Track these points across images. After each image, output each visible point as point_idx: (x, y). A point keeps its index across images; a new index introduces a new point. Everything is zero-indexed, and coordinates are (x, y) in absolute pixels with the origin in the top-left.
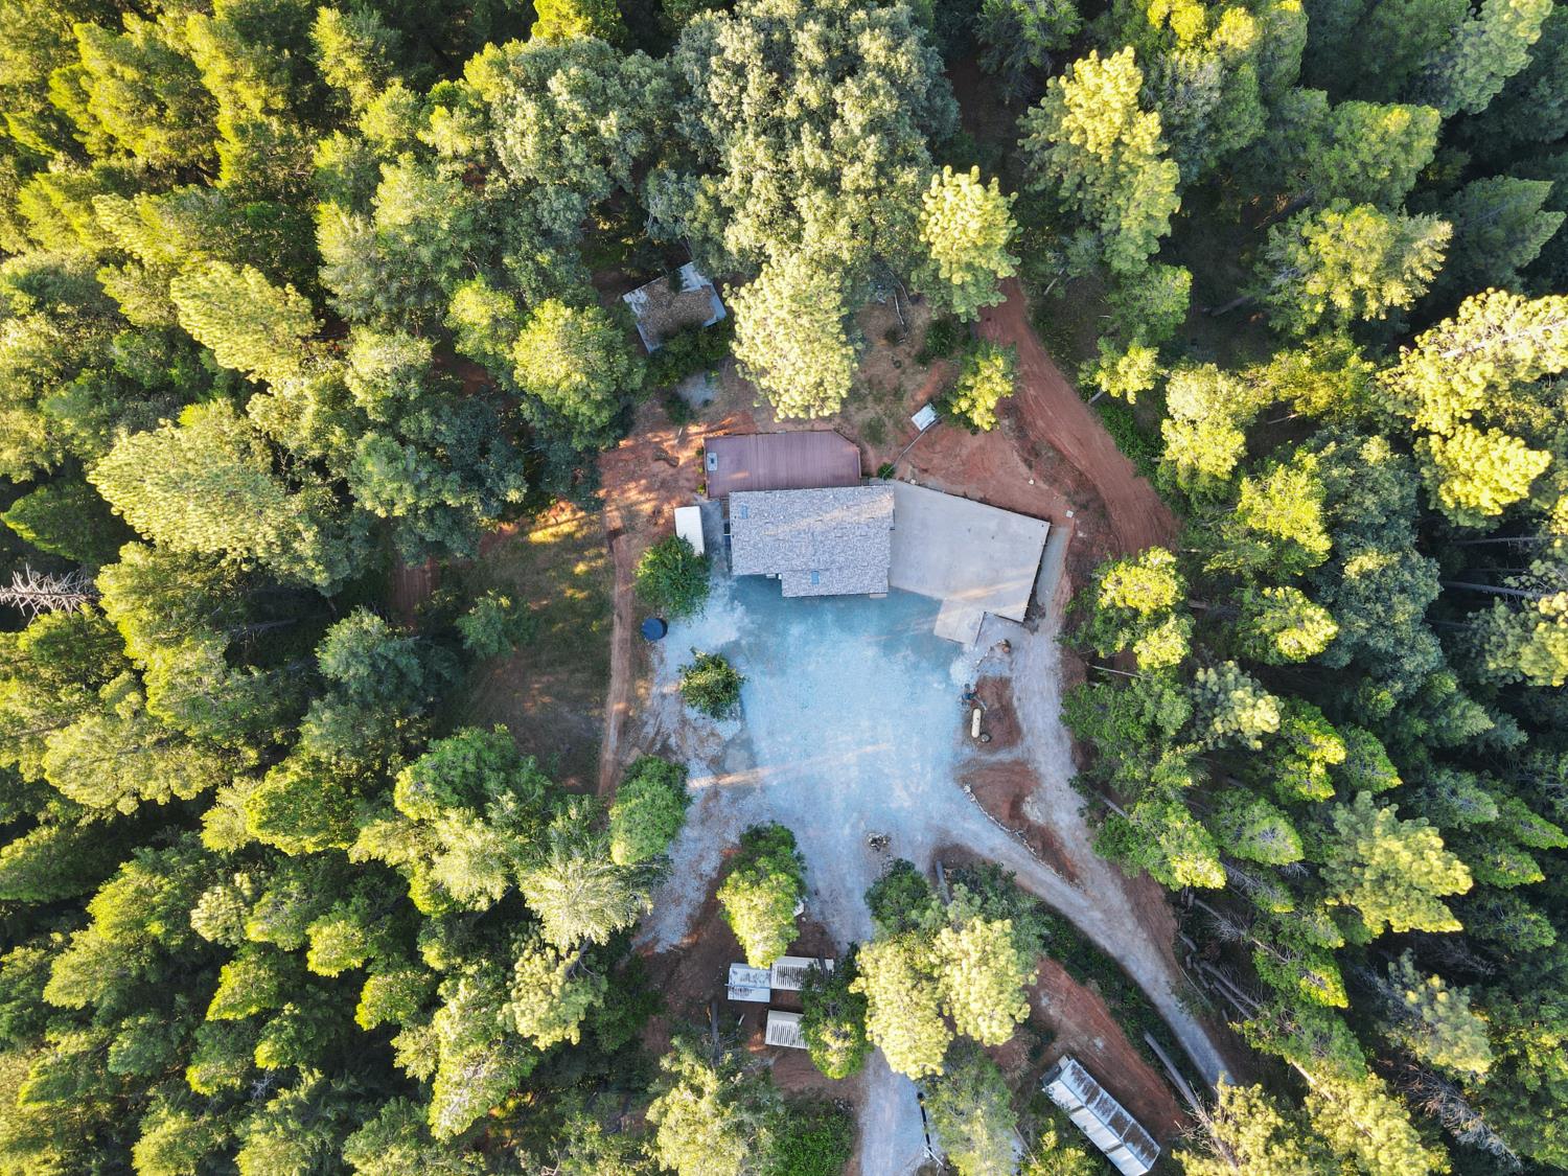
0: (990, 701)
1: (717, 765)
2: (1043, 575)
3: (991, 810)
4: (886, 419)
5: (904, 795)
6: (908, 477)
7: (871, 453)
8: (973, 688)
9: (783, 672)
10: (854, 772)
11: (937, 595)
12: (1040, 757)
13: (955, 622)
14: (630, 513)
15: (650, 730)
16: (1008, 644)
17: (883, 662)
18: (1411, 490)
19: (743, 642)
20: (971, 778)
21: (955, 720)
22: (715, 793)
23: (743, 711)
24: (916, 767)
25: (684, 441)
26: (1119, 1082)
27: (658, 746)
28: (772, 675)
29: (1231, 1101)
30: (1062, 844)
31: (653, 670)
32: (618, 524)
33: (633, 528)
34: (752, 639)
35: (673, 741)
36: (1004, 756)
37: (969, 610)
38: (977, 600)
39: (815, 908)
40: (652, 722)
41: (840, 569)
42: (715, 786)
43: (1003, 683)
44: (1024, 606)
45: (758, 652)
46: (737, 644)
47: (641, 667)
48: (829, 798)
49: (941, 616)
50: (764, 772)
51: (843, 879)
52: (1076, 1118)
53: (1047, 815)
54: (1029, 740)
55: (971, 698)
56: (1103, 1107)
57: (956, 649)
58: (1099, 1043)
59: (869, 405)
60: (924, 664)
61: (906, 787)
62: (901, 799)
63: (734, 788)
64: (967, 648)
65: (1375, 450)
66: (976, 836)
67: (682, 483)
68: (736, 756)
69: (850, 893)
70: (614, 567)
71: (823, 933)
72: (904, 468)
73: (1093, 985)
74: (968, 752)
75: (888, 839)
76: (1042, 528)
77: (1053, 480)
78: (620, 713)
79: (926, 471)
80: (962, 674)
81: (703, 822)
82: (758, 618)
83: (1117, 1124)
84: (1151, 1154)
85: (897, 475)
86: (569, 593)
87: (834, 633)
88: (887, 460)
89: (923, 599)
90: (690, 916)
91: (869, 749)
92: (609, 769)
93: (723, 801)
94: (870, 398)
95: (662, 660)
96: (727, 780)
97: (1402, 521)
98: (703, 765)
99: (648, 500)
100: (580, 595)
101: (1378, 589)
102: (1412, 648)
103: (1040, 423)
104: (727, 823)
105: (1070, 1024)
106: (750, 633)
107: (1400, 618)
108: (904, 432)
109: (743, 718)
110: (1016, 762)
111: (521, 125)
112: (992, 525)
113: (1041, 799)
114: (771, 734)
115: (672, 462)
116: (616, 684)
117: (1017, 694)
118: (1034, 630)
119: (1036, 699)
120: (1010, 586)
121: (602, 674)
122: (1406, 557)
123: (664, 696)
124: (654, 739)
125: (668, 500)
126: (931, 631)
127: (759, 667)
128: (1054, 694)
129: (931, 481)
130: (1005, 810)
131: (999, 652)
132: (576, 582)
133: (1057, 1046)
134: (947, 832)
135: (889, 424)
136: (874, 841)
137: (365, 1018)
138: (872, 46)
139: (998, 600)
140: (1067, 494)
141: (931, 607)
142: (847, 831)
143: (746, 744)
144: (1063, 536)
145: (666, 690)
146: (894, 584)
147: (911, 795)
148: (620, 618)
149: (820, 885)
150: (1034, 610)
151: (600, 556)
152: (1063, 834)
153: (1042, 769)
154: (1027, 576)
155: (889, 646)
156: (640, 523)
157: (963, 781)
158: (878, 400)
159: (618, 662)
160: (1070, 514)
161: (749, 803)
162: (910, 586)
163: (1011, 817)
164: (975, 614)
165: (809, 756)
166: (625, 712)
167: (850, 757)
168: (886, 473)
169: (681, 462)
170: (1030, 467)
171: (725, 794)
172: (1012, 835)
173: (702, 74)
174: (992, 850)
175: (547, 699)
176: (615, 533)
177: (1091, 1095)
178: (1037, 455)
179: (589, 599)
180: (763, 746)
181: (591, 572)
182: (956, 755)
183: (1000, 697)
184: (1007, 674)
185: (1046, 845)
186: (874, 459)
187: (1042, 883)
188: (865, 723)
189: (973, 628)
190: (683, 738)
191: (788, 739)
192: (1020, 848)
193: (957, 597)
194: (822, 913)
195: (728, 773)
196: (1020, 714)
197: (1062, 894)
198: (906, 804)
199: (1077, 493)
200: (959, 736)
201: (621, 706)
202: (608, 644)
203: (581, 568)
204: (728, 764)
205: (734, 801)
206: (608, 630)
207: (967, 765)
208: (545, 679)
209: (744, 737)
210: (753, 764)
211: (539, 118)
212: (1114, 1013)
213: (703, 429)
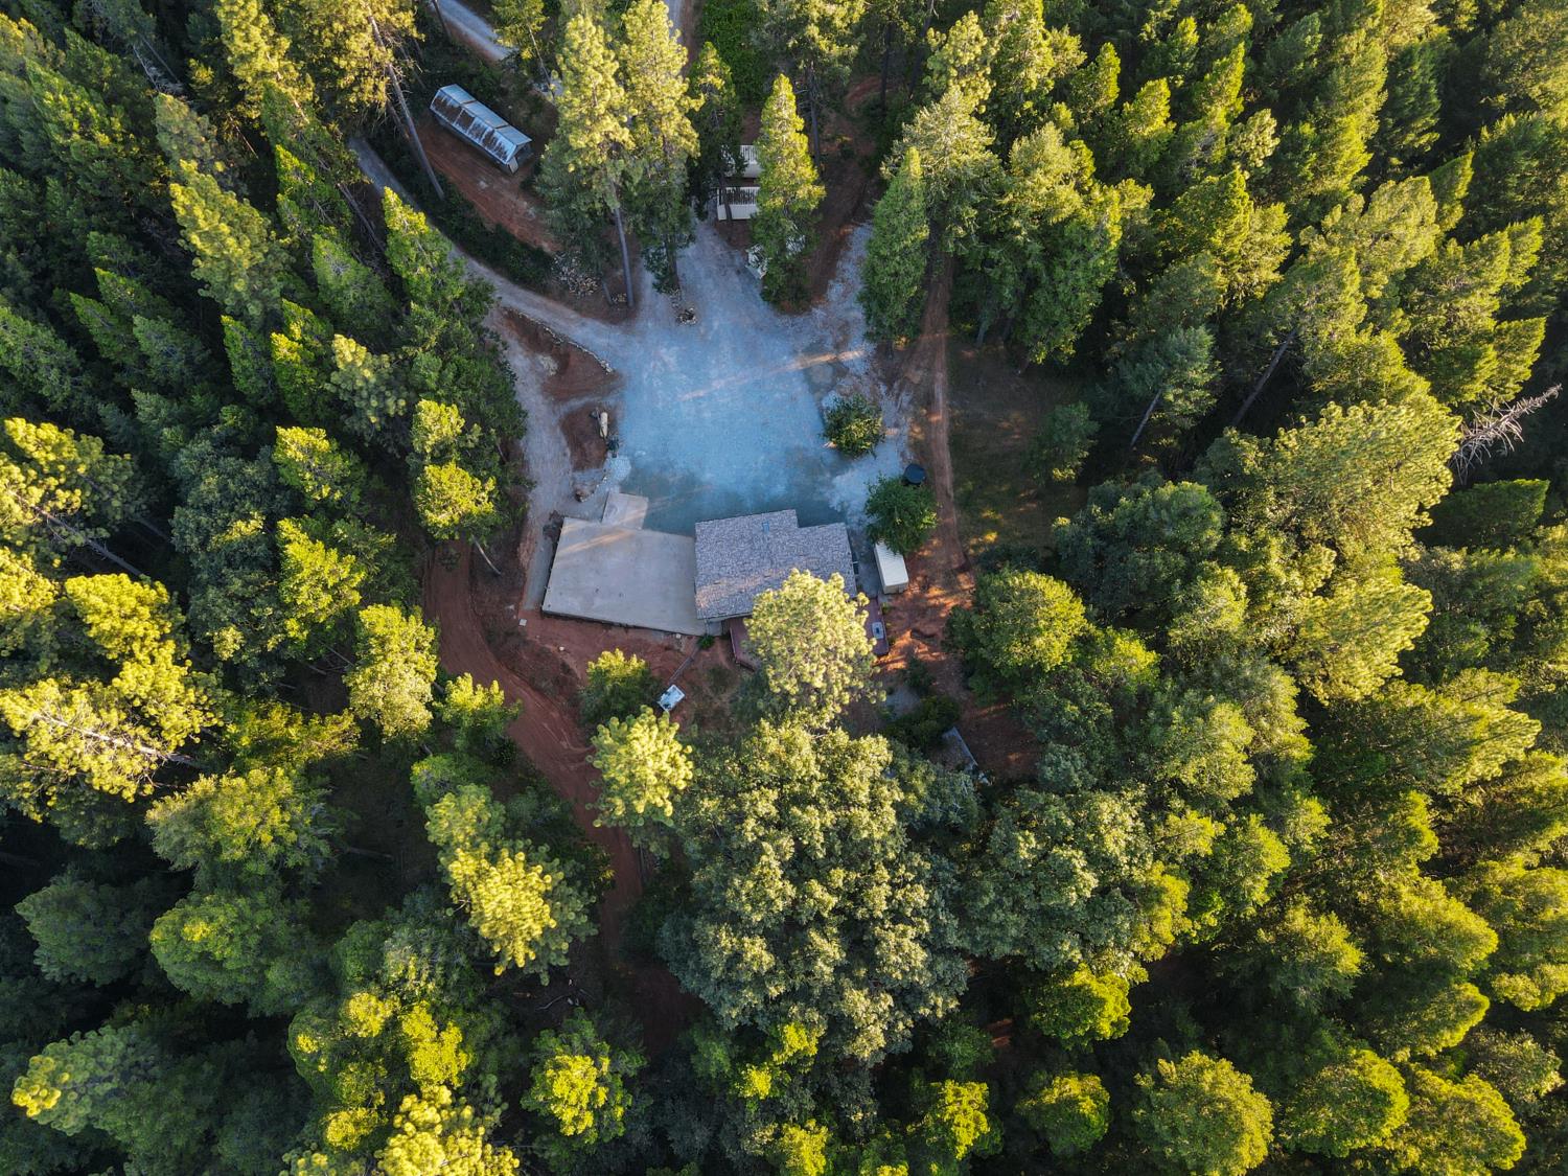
0: (592, 449)
1: (840, 370)
2: (545, 565)
3: (587, 357)
4: (711, 694)
5: (666, 359)
6: (684, 640)
7: (722, 659)
8: (609, 454)
9: (787, 451)
10: (714, 373)
11: (648, 533)
12: (544, 408)
13: (629, 511)
14: (951, 587)
15: (905, 398)
16: (578, 498)
17: (695, 468)
18: (196, 602)
19: (828, 475)
20: (606, 380)
21: (624, 426)
22: (839, 347)
23: (821, 416)
24: (657, 383)
25: (908, 652)
26: (466, 157)
27: (896, 385)
28: (798, 448)
29: (376, 88)
30: (520, 341)
31: (910, 446)
32: (962, 578)
33: (947, 574)
34: (821, 478)
35: (883, 389)
36: (576, 403)
37: (616, 523)
38: (609, 532)
39: (738, 261)
40: (905, 405)
41: (742, 537)
42: (839, 353)
43: (579, 466)
44: (565, 530)
45: (813, 467)
46: (834, 473)
47: (921, 448)
48: (734, 350)
49: (643, 514)
50: (795, 365)
51: (716, 285)
52: (501, 122)
53: (535, 363)
54: (554, 420)
55: (611, 446)
56: (479, 131)
57: (626, 487)
58: (483, 184)
59: (728, 706)
60: (656, 471)
61: (665, 364)
62: (669, 355)
63: (823, 352)
64: (617, 489)
65: (230, 640)
66: (598, 334)
67: (905, 615)
68: (824, 378)
69: (709, 274)
70: (961, 538)
71: (729, 240)
72: (687, 648)
73: (489, 227)
74: (611, 401)
75: (678, 321)
76: (552, 604)
77: (542, 655)
78: (936, 413)
79: (667, 649)
80: (620, 466)
81: (847, 323)
82: (817, 498)
83: (467, 120)
84: (438, 102)
85: (694, 640)
86: (999, 517)
87: (743, 490)
88: (707, 654)
89: (662, 529)
90: (849, 249)
91: (701, 393)
92: (938, 365)
93: (830, 340)
94: (728, 713)
95: (903, 455)
96: (827, 358)
97: (205, 576)
98: (852, 370)
99: (936, 597)
100: (988, 514)
101: (232, 504)
102: (203, 461)
103: (555, 715)
104: (824, 323)
105: (509, 196)
106: (822, 484)
107: (213, 480)
108: (692, 683)
109: (821, 411)
110: (566, 400)
111: (1117, 832)
112: (598, 602)
113: (541, 375)
114: (793, 399)
115: (917, 634)
116: (943, 437)
117: (567, 459)
118: (554, 515)
119: (549, 456)
120: (576, 548)
121: (957, 444)
122: (203, 545)
123: (896, 425)
124: (901, 390)
125: (916, 598)
126: (651, 501)
127: (811, 454)
128: (532, 462)
129: (661, 639)
130: (573, 360)
131: (586, 490)
132: (994, 525)
133: (519, 179)
134: (625, 332)
135: (707, 689)
136: (690, 317)
137: (1110, 56)
138: (757, 951)
139: (590, 534)
140: (526, 642)
141: (653, 522)
142: (716, 325)
143: (814, 388)
144: (528, 604)
145: (895, 431)
146: (690, 539)
147: (661, 359)
148: (948, 496)
149: (736, 279)
150: (554, 533)
151: (974, 547)
152: (519, 349)
153: (540, 398)
154: (562, 558)
155: (690, 482)
156: (941, 578)
157: (615, 376)
158: (719, 712)
159: (944, 457)
160: (523, 623)
161: (806, 341)
162: (674, 538)
163: (567, 355)
164: (611, 520)
165: (756, 383)
166: (930, 413)
167: (718, 384)
168: (706, 642)
169: (908, 634)
170: (564, 665)
171: (829, 345)
172: (566, 339)
173: (937, 917)
174: (583, 325)
175: (1005, 425)
176: (963, 569)
177: (490, 139)
178: (557, 681)
179: (979, 511)
180: (799, 388)
181: (982, 534)
182: (622, 396)
183: (584, 454)
184: (577, 475)
185: (536, 338)
186: (719, 655)
187: (537, 306)
188: (707, 415)
189: (612, 507)
190: (873, 392)
191: (777, 395)
192: (558, 330)
193: (628, 532)
194: (732, 257)
195: (828, 363)
196: (564, 442)
197: (519, 300)
198: (664, 350)
199: (517, 647)
200: (619, 413)
201: (934, 419)
202: (956, 469)
203: (991, 537)
204: (829, 370)
205: (821, 341)
206: (956, 484)
207: (611, 390)
208: (1010, 443)
209: (818, 395)
210: (807, 373)
211: (1100, 838)
212: (471, 206)
213: (892, 666)
